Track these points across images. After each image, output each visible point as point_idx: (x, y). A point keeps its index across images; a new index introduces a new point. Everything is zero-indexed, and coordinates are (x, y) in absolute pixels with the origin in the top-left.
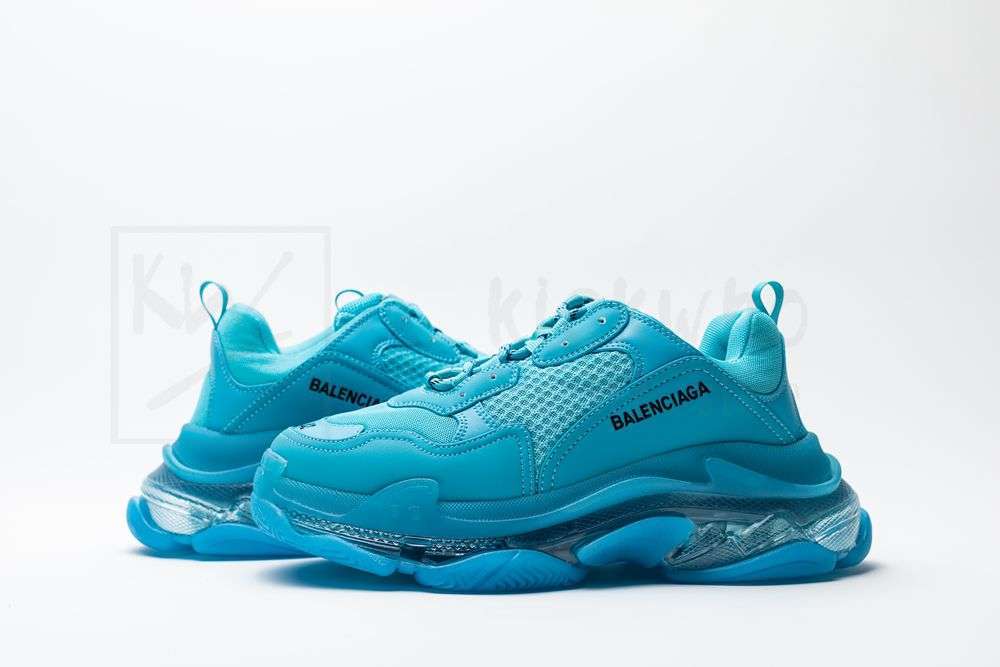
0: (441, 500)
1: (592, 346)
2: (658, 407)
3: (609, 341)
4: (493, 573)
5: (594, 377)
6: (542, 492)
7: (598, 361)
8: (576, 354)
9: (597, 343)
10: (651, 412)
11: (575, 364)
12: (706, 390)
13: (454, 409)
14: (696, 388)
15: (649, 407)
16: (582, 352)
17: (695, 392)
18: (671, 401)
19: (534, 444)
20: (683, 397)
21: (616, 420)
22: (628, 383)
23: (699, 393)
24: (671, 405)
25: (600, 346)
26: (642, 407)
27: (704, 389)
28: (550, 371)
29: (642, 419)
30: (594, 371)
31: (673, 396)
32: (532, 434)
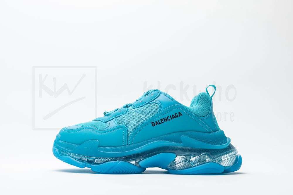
0: (99, 146)
2: (166, 120)
3: (153, 100)
4: (112, 168)
5: (147, 111)
6: (130, 145)
7: (149, 106)
9: (149, 101)
10: (164, 121)
11: (142, 107)
12: (181, 115)
13: (107, 120)
14: (178, 114)
15: (163, 120)
16: (145, 103)
17: (178, 115)
18: (170, 118)
19: (128, 130)
20: (174, 117)
21: (153, 123)
22: (157, 112)
23: (179, 115)
24: (170, 119)
25: (150, 102)
26: (161, 120)
27: (180, 114)
28: (136, 109)
29: (161, 123)
30: (148, 109)
31: (170, 116)
32: (127, 127)
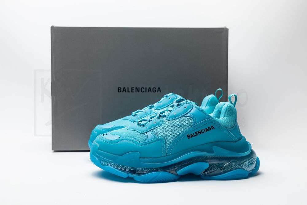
0: (141, 158)
1: (182, 115)
2: (200, 133)
3: (187, 114)
5: (182, 124)
6: (168, 156)
7: (184, 119)
8: (178, 117)
9: (184, 114)
10: (198, 134)
11: (177, 120)
12: (214, 128)
13: (144, 132)
14: (211, 127)
15: (197, 133)
16: (180, 117)
17: (210, 129)
18: (204, 131)
19: (166, 143)
20: (207, 130)
21: (188, 136)
22: (192, 126)
26: (196, 133)
27: (213, 128)
28: (171, 122)
29: (195, 136)
30: (183, 122)
31: (204, 129)
32: (165, 140)
